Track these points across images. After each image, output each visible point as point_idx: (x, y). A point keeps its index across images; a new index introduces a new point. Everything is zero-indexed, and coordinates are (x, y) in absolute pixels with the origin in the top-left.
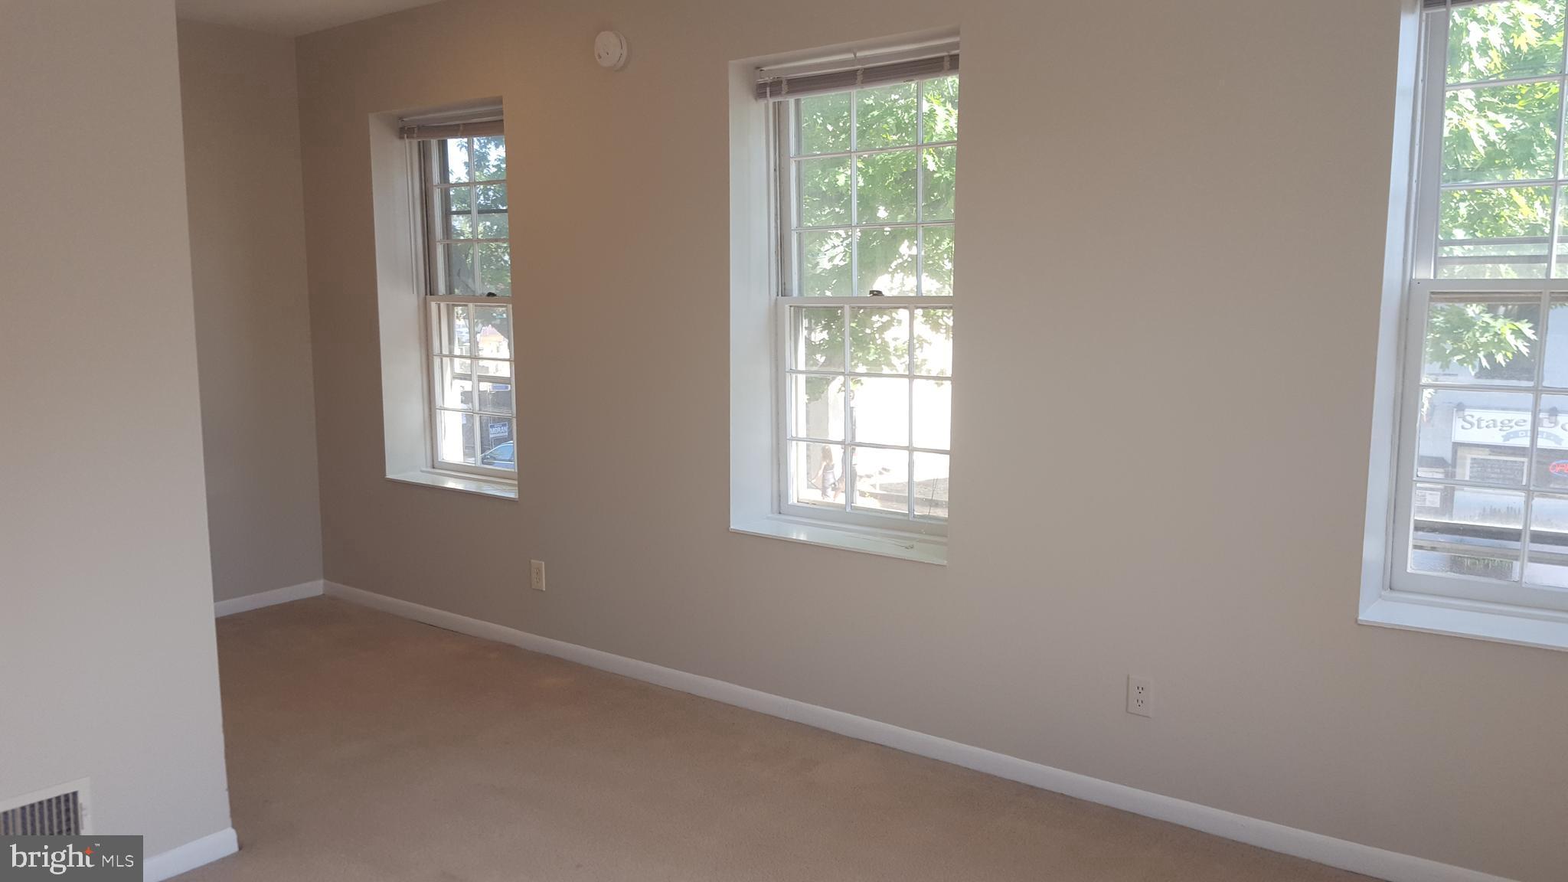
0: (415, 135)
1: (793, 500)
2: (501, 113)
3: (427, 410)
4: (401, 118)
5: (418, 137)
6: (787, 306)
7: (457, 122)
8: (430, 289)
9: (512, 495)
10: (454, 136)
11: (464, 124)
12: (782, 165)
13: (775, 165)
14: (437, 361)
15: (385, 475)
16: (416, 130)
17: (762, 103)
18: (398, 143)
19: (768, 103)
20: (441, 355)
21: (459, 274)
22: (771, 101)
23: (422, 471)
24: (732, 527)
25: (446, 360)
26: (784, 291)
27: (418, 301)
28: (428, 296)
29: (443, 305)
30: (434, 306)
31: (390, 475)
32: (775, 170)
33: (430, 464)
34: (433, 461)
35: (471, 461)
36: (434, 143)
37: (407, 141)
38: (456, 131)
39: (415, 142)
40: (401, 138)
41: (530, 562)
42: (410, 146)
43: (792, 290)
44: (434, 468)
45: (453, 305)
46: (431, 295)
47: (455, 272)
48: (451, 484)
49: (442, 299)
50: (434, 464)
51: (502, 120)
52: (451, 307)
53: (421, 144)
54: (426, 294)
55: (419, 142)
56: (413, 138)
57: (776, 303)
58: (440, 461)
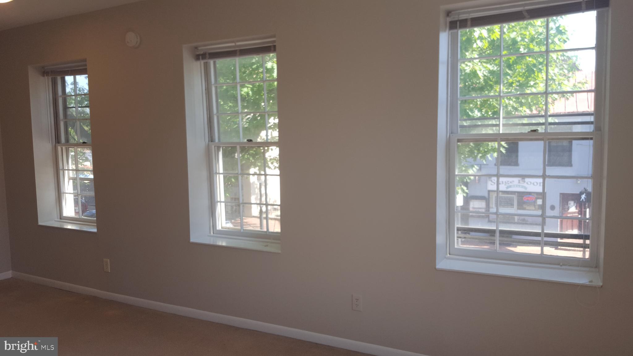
1: (219, 227)
2: (86, 65)
3: (57, 194)
4: (43, 67)
5: (51, 76)
6: (213, 147)
7: (69, 69)
8: (58, 141)
9: (95, 230)
10: (68, 75)
11: (72, 71)
12: (209, 88)
13: (205, 87)
14: (61, 172)
15: (38, 223)
16: (50, 73)
17: (199, 62)
18: (42, 78)
19: (201, 62)
20: (64, 170)
23: (55, 221)
24: (191, 241)
25: (66, 171)
26: (212, 140)
27: (52, 146)
29: (64, 148)
30: (59, 148)
31: (40, 223)
32: (206, 90)
33: (59, 217)
34: (60, 216)
35: (77, 216)
36: (59, 78)
37: (46, 77)
38: (69, 73)
39: (50, 78)
40: (44, 76)
41: (103, 260)
42: (48, 79)
43: (215, 139)
44: (61, 219)
45: (68, 147)
46: (58, 143)
48: (69, 227)
49: (64, 145)
50: (61, 217)
51: (86, 69)
52: (68, 149)
53: (53, 79)
54: (56, 143)
55: (52, 78)
56: (49, 76)
57: (208, 144)
58: (64, 216)
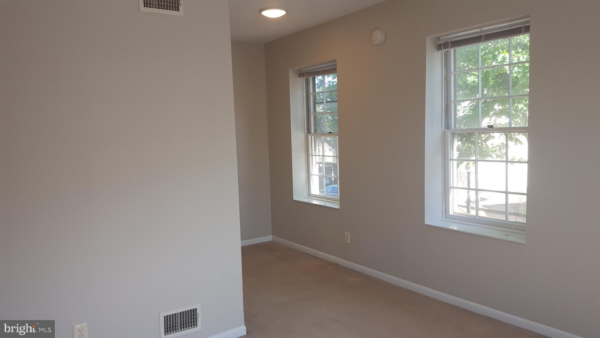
0: (305, 76)
1: (451, 213)
2: (336, 65)
3: (307, 175)
4: (300, 70)
5: (306, 76)
6: (449, 133)
7: (320, 70)
8: (309, 132)
9: (337, 207)
10: (318, 75)
11: (322, 70)
12: (448, 76)
13: (445, 76)
14: (310, 157)
15: (293, 198)
16: (305, 74)
17: (440, 52)
18: (299, 79)
19: (442, 52)
20: (312, 155)
21: (319, 126)
22: (444, 51)
23: (305, 197)
24: (425, 223)
25: (314, 157)
26: (448, 127)
27: (305, 136)
28: (308, 134)
29: (313, 137)
30: (310, 137)
31: (294, 199)
32: (445, 78)
35: (322, 195)
36: (311, 78)
37: (302, 78)
38: (319, 73)
39: (304, 78)
40: (300, 77)
41: (344, 233)
42: (303, 80)
43: (451, 127)
45: (316, 137)
47: (317, 125)
48: (315, 202)
49: (313, 135)
50: (309, 195)
51: (336, 68)
55: (306, 78)
56: (304, 77)
57: (444, 132)
58: (311, 194)
